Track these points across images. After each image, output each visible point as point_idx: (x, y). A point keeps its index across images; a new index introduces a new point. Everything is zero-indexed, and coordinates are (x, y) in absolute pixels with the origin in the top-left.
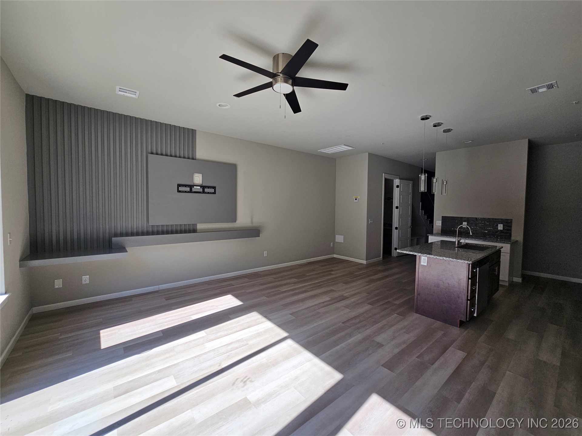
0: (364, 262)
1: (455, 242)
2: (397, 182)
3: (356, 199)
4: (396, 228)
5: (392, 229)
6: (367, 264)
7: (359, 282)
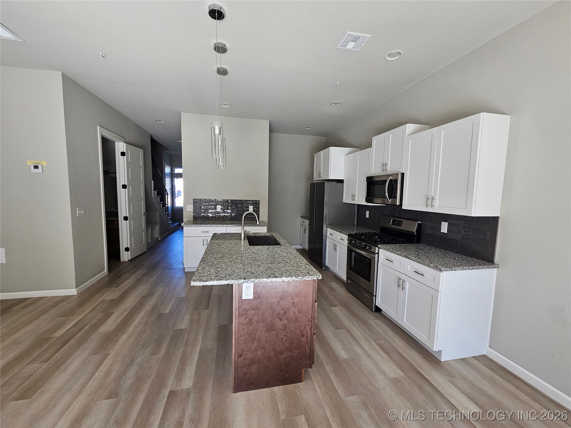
0: (73, 292)
1: (240, 234)
2: (120, 146)
3: (36, 167)
4: (126, 218)
5: (118, 220)
6: (80, 294)
7: (74, 364)
